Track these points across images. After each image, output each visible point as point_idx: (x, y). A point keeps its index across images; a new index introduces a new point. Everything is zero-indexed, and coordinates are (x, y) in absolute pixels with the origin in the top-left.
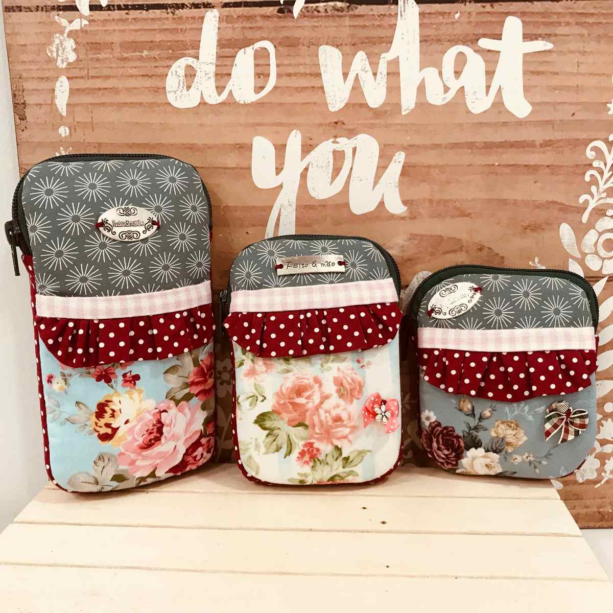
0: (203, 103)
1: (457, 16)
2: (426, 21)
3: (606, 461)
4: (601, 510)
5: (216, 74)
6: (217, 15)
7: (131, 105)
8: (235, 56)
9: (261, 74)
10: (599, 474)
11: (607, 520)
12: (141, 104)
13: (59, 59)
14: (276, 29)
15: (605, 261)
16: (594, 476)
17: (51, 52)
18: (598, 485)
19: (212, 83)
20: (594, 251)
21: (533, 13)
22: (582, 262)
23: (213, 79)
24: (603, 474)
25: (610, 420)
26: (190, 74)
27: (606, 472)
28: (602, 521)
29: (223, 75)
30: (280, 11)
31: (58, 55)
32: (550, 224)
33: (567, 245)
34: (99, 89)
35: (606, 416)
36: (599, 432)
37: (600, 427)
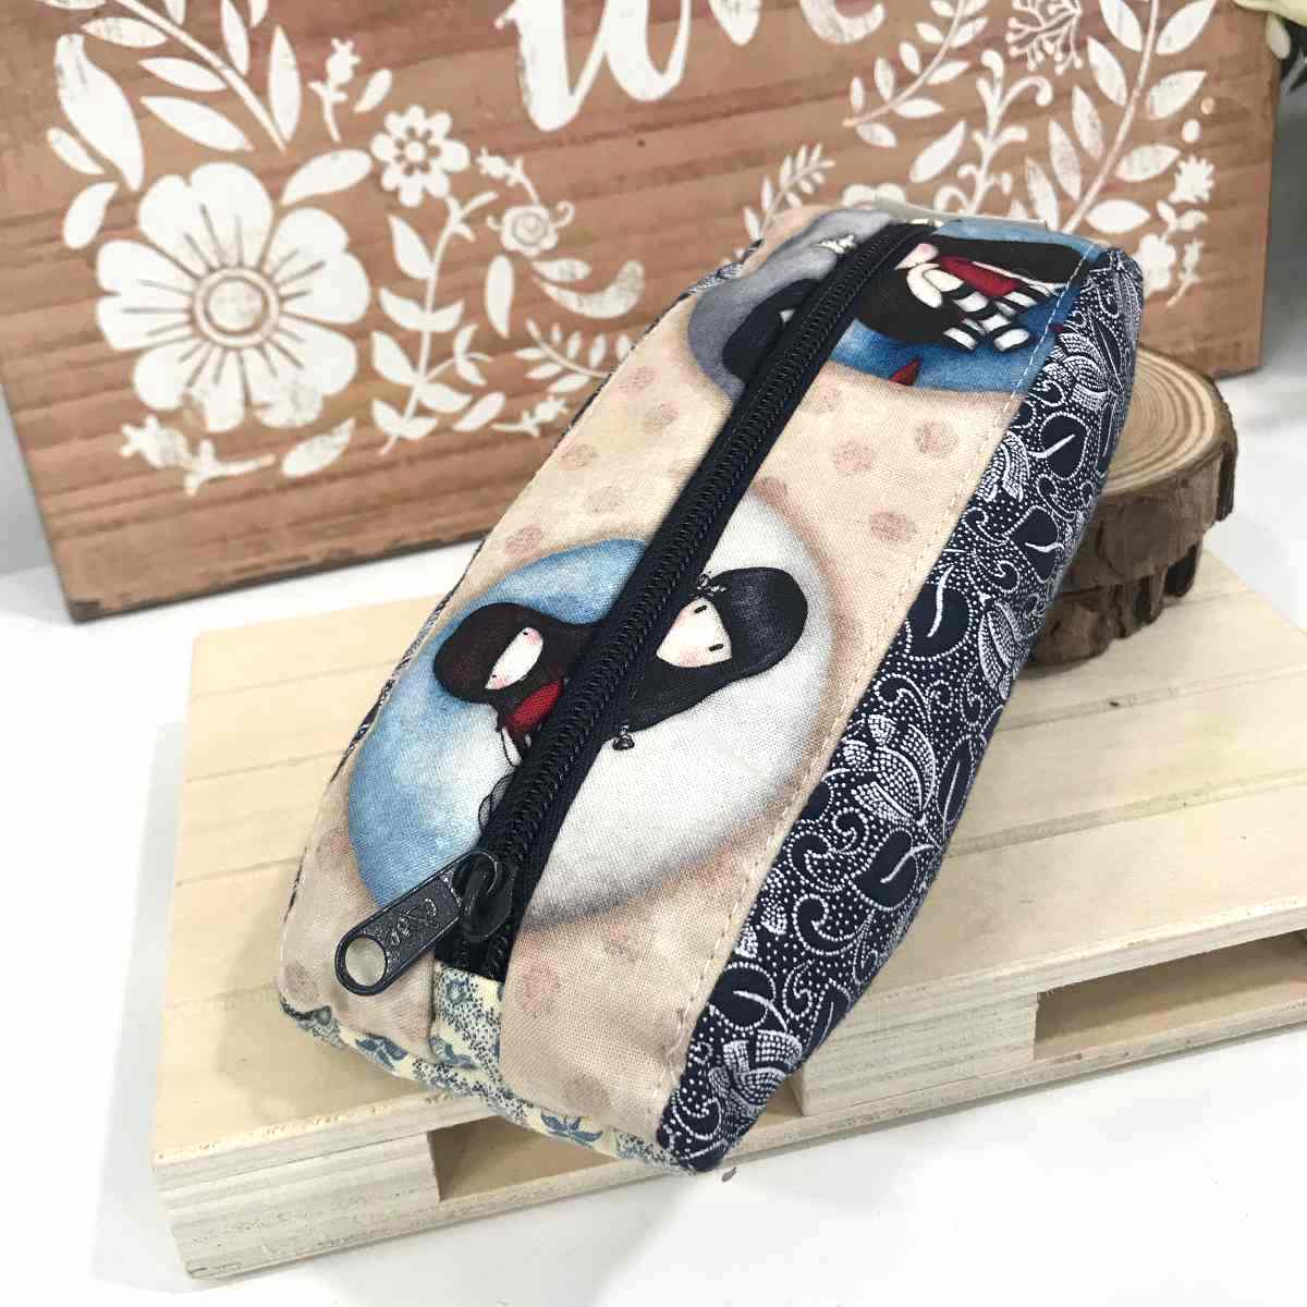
3: (1188, 248)
10: (1174, 277)
16: (1163, 282)
18: (1171, 302)
24: (1181, 276)
25: (1193, 159)
27: (1184, 270)
35: (1187, 151)
36: (1173, 187)
37: (1176, 176)
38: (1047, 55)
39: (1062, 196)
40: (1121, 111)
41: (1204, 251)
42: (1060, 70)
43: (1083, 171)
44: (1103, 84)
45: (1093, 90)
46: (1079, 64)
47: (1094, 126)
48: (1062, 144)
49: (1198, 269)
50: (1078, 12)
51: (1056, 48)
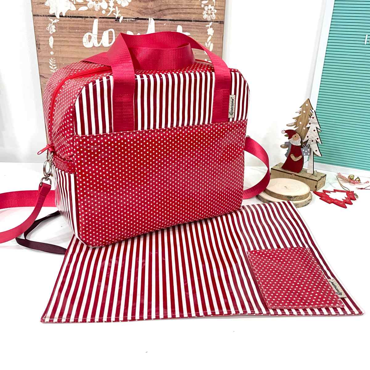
0: (94, 46)
1: (165, 24)
2: (157, 25)
5: (98, 38)
6: (98, 21)
7: (72, 46)
8: (103, 33)
9: (110, 38)
12: (75, 46)
13: (50, 31)
14: (115, 25)
17: (48, 29)
19: (96, 41)
21: (185, 25)
23: (97, 39)
26: (90, 37)
29: (99, 38)
30: (116, 20)
31: (50, 30)
34: (63, 41)
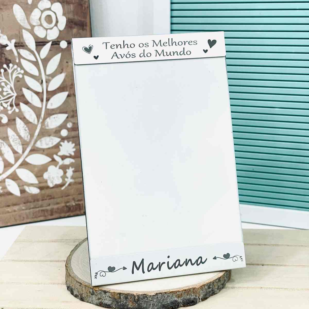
3: (67, 170)
4: (68, 204)
10: (63, 180)
11: (72, 211)
15: (48, 31)
16: (59, 181)
18: (63, 188)
20: (39, 23)
22: (32, 32)
24: (66, 179)
25: (66, 141)
27: (67, 178)
28: (68, 211)
32: (5, 5)
33: (20, 20)
35: (63, 139)
36: (59, 151)
37: (60, 147)
38: (4, 107)
39: (15, 152)
40: (36, 126)
41: (74, 172)
42: (10, 112)
43: (23, 145)
44: (27, 117)
45: (23, 119)
46: (17, 110)
47: (26, 130)
48: (14, 135)
49: (72, 177)
50: (15, 94)
51: (8, 106)
